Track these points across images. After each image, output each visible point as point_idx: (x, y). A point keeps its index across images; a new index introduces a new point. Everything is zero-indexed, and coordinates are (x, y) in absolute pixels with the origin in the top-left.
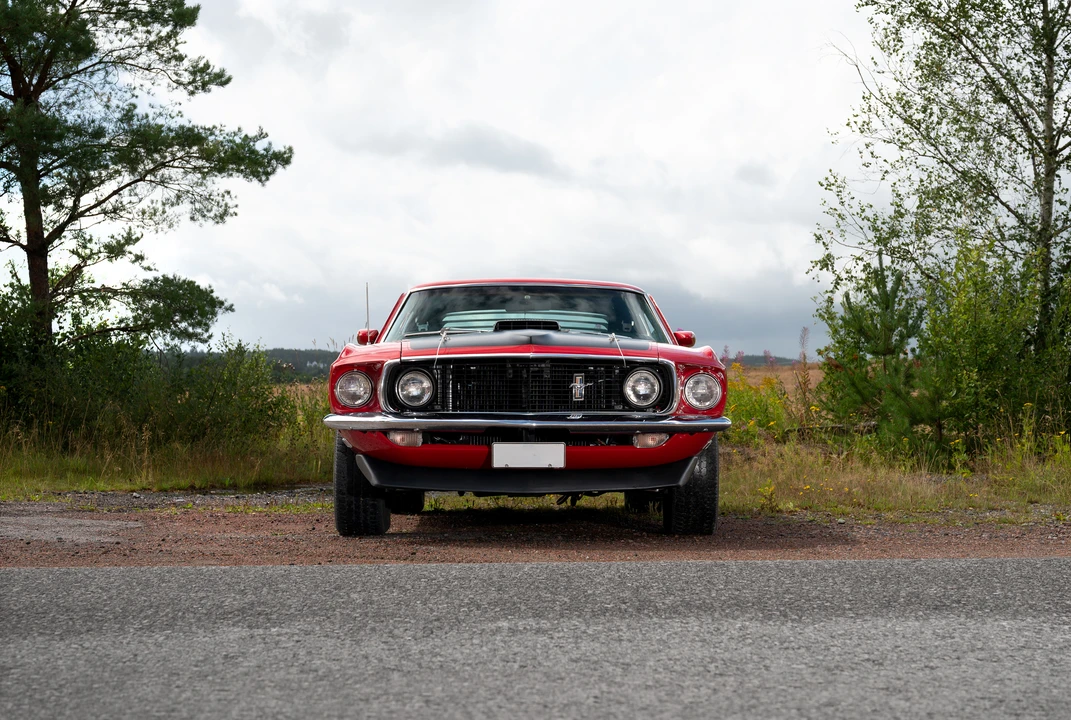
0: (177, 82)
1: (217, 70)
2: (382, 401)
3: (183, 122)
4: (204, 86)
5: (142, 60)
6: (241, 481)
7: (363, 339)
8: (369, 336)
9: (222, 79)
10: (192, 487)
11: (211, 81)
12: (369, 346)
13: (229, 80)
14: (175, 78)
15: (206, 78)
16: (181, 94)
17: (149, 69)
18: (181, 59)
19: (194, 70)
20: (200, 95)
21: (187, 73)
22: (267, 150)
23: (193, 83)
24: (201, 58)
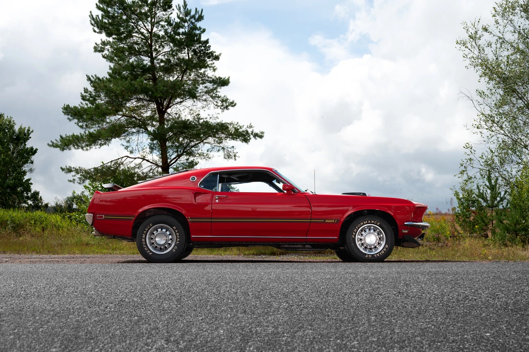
0: (216, 105)
1: (231, 101)
3: (218, 121)
4: (227, 107)
5: (204, 97)
9: (233, 104)
10: (254, 254)
11: (229, 105)
13: (235, 105)
14: (216, 104)
15: (227, 104)
16: (219, 110)
17: (205, 100)
18: (219, 97)
19: (222, 101)
20: (226, 111)
21: (220, 102)
22: (252, 132)
23: (223, 105)
24: (225, 96)
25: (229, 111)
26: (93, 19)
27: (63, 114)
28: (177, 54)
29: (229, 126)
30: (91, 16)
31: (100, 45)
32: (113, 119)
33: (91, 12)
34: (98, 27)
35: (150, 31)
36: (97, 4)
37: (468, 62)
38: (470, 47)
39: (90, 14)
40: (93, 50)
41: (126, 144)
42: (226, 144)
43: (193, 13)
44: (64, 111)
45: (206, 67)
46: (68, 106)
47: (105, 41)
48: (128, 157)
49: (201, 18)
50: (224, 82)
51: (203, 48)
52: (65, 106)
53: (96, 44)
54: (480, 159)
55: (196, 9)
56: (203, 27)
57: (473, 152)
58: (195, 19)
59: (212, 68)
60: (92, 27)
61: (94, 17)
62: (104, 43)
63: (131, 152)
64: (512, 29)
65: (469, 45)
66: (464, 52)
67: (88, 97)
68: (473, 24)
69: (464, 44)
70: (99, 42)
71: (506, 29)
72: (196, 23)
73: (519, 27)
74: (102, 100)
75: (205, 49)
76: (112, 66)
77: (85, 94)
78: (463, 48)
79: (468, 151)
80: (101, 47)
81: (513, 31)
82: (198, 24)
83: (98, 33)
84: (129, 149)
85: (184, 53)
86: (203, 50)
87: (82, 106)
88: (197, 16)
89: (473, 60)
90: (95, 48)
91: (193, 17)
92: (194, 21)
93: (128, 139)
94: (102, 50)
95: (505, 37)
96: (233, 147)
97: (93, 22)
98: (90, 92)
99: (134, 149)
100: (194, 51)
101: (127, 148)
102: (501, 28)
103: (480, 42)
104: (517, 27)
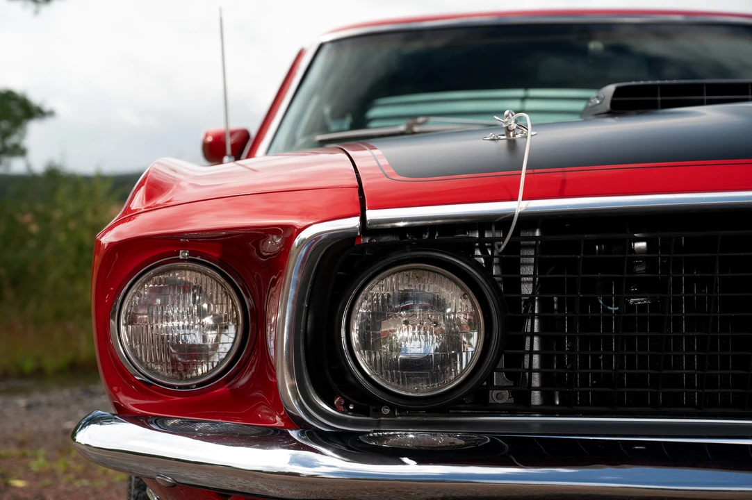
2: (286, 383)
6: (50, 363)
7: (214, 150)
8: (229, 142)
12: (228, 165)
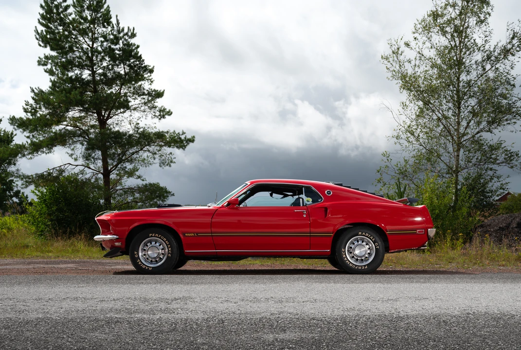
1: (168, 110)
3: (157, 130)
4: (163, 117)
5: (143, 108)
9: (169, 113)
11: (166, 114)
13: (172, 113)
14: (154, 114)
15: (164, 113)
16: (156, 120)
17: (145, 111)
18: (156, 107)
19: (160, 111)
20: (162, 120)
21: (158, 112)
22: (185, 138)
23: (160, 115)
24: (162, 107)
25: (165, 119)
26: (38, 33)
27: (9, 124)
28: (113, 68)
29: (166, 134)
30: (37, 31)
31: (44, 59)
32: (57, 128)
33: (36, 27)
34: (43, 42)
35: (91, 46)
36: (39, 20)
37: (390, 74)
38: (392, 62)
39: (35, 29)
40: (37, 63)
41: (70, 152)
42: (165, 151)
43: (126, 31)
44: (10, 122)
45: (143, 80)
46: (14, 117)
47: (48, 56)
48: (70, 164)
49: (133, 35)
50: (159, 95)
51: (138, 62)
52: (11, 117)
53: (39, 58)
54: (395, 167)
55: (129, 28)
56: (137, 44)
57: (389, 160)
58: (128, 36)
59: (149, 81)
60: (37, 41)
61: (39, 32)
62: (46, 57)
63: (76, 160)
64: (430, 45)
65: (391, 60)
66: (386, 65)
67: (30, 110)
68: (396, 41)
69: (387, 58)
70: (42, 56)
71: (425, 46)
72: (129, 40)
73: (436, 44)
74: (43, 111)
75: (139, 64)
76: (53, 79)
77: (26, 107)
78: (386, 62)
79: (385, 159)
80: (45, 61)
81: (430, 47)
82: (132, 41)
83: (43, 47)
84: (73, 157)
85: (120, 68)
86: (137, 64)
87: (28, 117)
88: (130, 34)
89: (394, 73)
90: (38, 61)
91: (127, 34)
92: (127, 38)
93: (72, 147)
94: (45, 64)
95: (423, 53)
96: (171, 153)
97: (38, 37)
98: (31, 104)
99: (78, 156)
100: (129, 66)
101: (71, 155)
102: (420, 44)
103: (401, 58)
104: (435, 44)
